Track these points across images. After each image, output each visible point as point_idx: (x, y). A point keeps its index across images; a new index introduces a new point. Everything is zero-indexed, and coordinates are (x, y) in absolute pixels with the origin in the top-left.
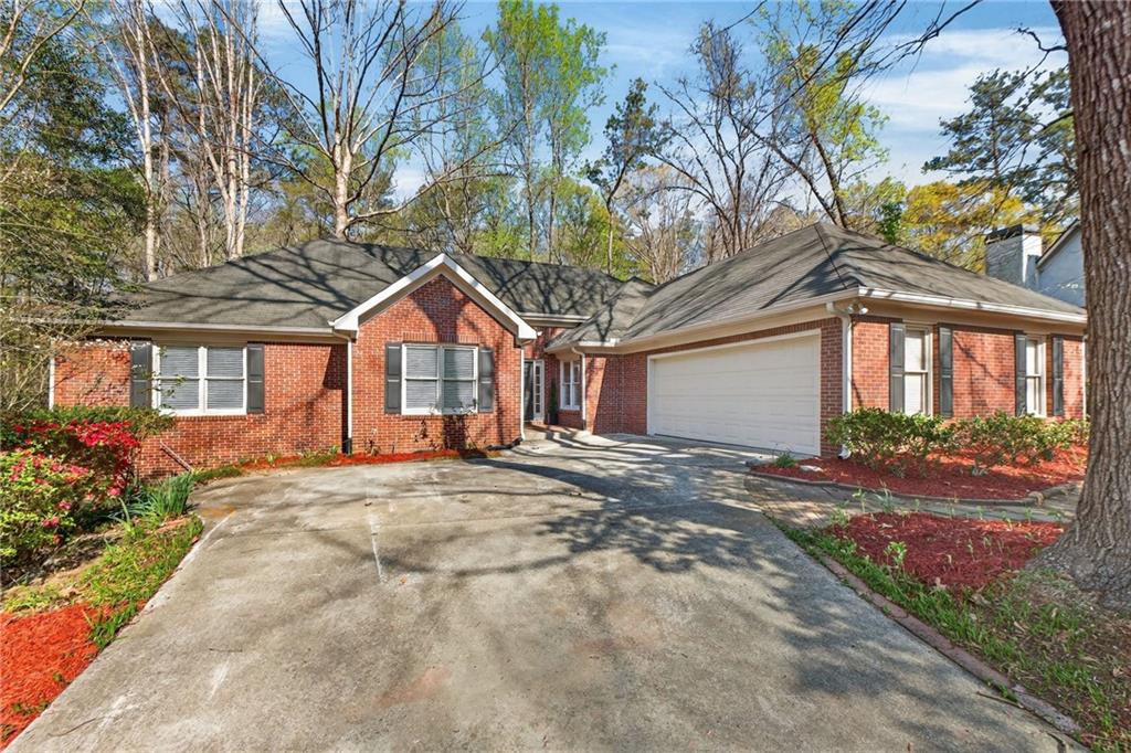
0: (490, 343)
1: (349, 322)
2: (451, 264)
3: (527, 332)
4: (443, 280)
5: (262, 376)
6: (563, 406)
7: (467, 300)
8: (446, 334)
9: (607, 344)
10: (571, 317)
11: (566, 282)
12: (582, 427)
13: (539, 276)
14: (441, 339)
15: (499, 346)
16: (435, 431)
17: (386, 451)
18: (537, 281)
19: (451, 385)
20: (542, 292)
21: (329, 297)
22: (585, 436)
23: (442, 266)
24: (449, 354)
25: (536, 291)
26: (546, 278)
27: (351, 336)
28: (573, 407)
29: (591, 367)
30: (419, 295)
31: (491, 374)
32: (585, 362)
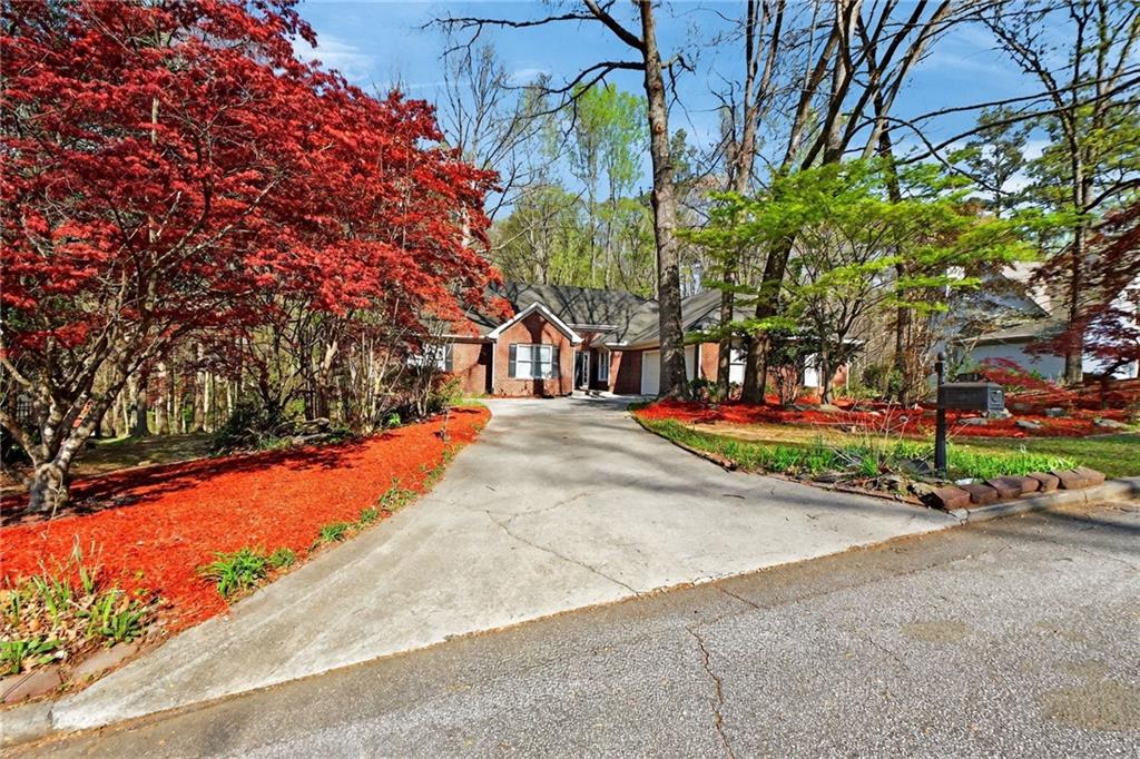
0: (556, 342)
1: (494, 334)
2: (540, 305)
3: (577, 339)
4: (536, 314)
5: (451, 358)
6: (600, 379)
7: (546, 321)
8: (537, 340)
9: (620, 344)
10: (604, 326)
11: (605, 302)
12: (607, 389)
13: (589, 297)
14: (534, 342)
15: (561, 344)
16: (531, 386)
17: (508, 394)
18: (587, 302)
19: (537, 365)
20: (589, 310)
21: (477, 318)
22: (609, 395)
23: (536, 307)
24: (538, 349)
25: (586, 308)
26: (592, 300)
27: (495, 340)
28: (604, 380)
29: (612, 356)
30: (525, 321)
31: (557, 358)
32: (610, 353)
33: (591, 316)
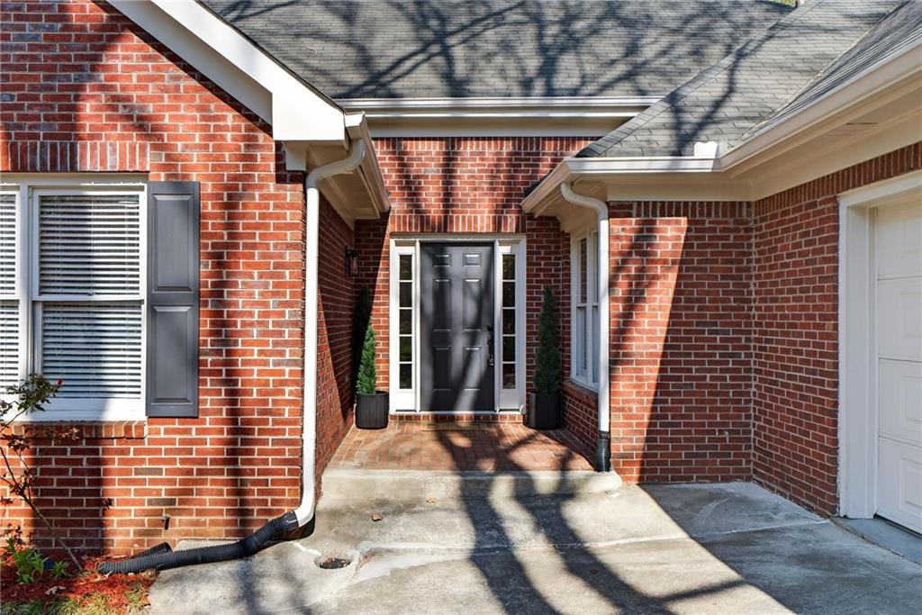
33: (548, 70)
